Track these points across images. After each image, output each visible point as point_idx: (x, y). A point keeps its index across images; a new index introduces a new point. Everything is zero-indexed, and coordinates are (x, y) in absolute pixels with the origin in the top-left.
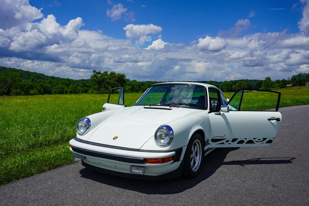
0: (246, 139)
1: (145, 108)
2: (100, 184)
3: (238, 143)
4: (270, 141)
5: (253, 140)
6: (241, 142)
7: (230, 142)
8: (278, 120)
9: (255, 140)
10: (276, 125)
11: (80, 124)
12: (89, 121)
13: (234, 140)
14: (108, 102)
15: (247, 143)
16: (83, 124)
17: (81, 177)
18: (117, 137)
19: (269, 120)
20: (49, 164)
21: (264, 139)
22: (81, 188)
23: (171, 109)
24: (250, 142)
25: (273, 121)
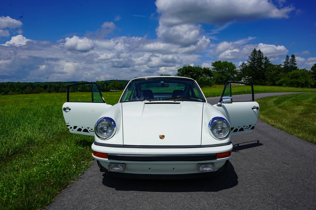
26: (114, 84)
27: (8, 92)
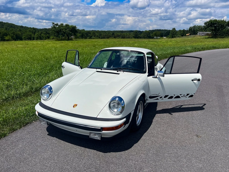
0: (174, 95)
1: (97, 71)
2: (64, 143)
3: (169, 98)
4: (192, 96)
5: (179, 95)
6: (171, 97)
7: (163, 98)
8: (199, 80)
9: (181, 95)
10: (197, 84)
11: (43, 91)
12: (51, 88)
13: (166, 96)
14: (66, 61)
15: (175, 98)
16: (46, 91)
17: (48, 136)
18: (76, 105)
19: (192, 80)
20: (20, 123)
21: (188, 95)
22: (48, 150)
23: (119, 74)
24: (178, 97)
25: (195, 81)
26: (156, 33)
27: (92, 37)
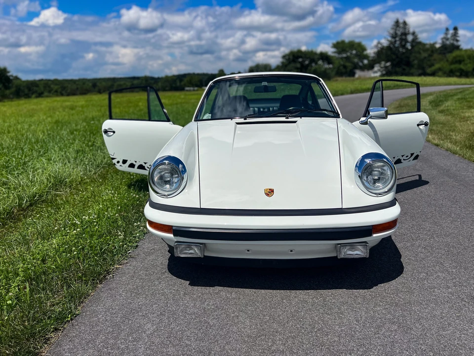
27: (42, 93)
